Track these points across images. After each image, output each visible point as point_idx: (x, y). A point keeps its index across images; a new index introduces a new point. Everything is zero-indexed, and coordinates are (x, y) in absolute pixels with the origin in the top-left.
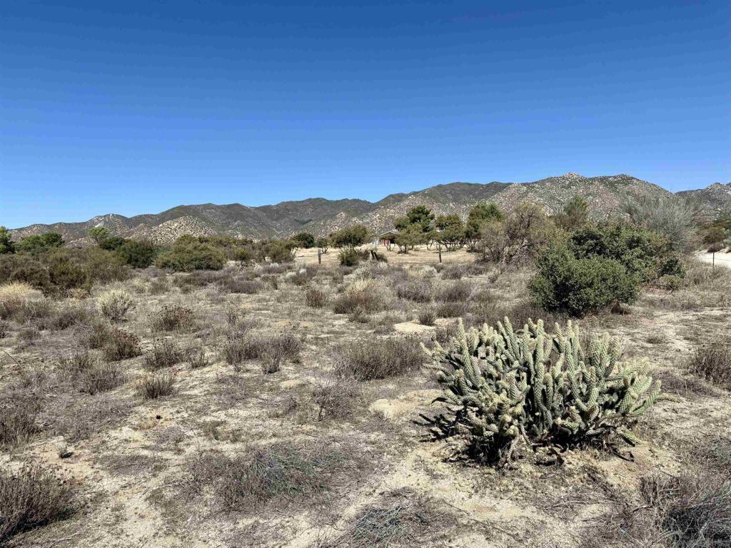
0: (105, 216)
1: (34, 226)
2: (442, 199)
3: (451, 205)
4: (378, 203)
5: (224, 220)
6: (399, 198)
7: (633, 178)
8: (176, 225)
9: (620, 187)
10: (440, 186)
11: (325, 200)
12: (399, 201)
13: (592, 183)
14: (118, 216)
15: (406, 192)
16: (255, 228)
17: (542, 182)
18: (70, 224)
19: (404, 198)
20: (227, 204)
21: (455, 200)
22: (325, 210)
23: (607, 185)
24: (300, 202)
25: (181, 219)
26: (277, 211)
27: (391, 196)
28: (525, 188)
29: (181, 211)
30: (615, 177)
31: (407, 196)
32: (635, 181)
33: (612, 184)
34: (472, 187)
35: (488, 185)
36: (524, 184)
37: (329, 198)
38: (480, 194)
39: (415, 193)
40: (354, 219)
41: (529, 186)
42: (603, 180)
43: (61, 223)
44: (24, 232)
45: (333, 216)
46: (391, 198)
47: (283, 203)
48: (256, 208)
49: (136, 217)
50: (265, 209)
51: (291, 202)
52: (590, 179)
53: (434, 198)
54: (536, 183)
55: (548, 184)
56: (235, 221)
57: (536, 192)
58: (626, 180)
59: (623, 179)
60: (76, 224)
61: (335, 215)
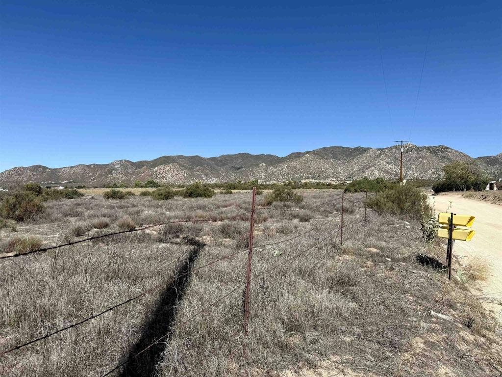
0: (120, 161)
1: (80, 165)
2: (325, 157)
3: (331, 161)
4: (285, 158)
5: (190, 165)
6: (299, 155)
7: (448, 148)
8: (168, 168)
9: (440, 153)
10: (324, 148)
11: (249, 154)
12: (299, 157)
13: (422, 150)
14: (128, 161)
15: (303, 151)
16: (209, 171)
17: (390, 149)
18: (99, 165)
19: (301, 155)
20: (191, 155)
21: (333, 158)
22: (250, 161)
23: (431, 152)
24: (233, 155)
25: (171, 165)
26: (221, 161)
27: (293, 153)
28: (379, 152)
29: (166, 160)
30: (437, 147)
31: (303, 154)
32: (450, 150)
33: (434, 151)
34: (345, 149)
35: (355, 149)
36: (379, 149)
37: (252, 153)
38: (349, 154)
39: (308, 152)
40: (271, 168)
41: (382, 150)
42: (429, 148)
43: (94, 164)
44: (74, 169)
45: (257, 165)
46: (293, 155)
47: (223, 156)
48: (208, 159)
49: (138, 162)
50: (214, 159)
51: (228, 155)
52: (421, 147)
53: (321, 156)
54: (386, 148)
55: (394, 150)
56: (197, 166)
57: (386, 155)
58: (444, 149)
59: (442, 149)
60: (103, 165)
61: (259, 164)
